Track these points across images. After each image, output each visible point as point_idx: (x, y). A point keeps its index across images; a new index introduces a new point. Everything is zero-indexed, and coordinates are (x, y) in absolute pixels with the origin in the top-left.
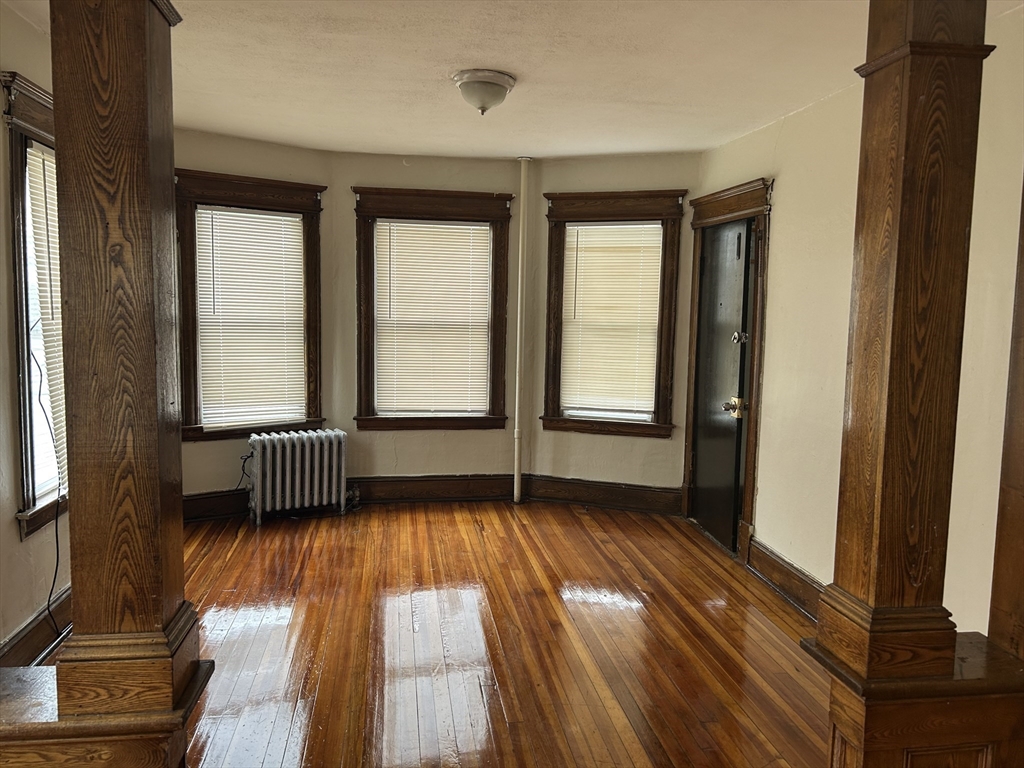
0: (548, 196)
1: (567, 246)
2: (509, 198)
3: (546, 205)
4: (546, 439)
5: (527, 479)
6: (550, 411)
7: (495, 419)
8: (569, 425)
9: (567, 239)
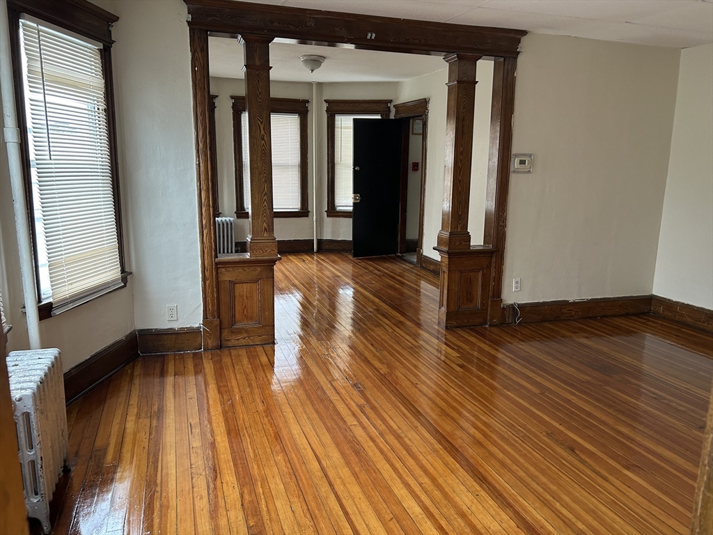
0: (326, 101)
1: (336, 126)
2: (307, 101)
3: (325, 106)
4: (328, 221)
5: (319, 241)
6: (330, 208)
7: (304, 212)
8: (340, 214)
9: (336, 123)
